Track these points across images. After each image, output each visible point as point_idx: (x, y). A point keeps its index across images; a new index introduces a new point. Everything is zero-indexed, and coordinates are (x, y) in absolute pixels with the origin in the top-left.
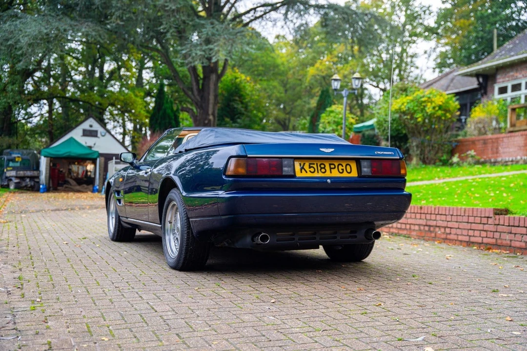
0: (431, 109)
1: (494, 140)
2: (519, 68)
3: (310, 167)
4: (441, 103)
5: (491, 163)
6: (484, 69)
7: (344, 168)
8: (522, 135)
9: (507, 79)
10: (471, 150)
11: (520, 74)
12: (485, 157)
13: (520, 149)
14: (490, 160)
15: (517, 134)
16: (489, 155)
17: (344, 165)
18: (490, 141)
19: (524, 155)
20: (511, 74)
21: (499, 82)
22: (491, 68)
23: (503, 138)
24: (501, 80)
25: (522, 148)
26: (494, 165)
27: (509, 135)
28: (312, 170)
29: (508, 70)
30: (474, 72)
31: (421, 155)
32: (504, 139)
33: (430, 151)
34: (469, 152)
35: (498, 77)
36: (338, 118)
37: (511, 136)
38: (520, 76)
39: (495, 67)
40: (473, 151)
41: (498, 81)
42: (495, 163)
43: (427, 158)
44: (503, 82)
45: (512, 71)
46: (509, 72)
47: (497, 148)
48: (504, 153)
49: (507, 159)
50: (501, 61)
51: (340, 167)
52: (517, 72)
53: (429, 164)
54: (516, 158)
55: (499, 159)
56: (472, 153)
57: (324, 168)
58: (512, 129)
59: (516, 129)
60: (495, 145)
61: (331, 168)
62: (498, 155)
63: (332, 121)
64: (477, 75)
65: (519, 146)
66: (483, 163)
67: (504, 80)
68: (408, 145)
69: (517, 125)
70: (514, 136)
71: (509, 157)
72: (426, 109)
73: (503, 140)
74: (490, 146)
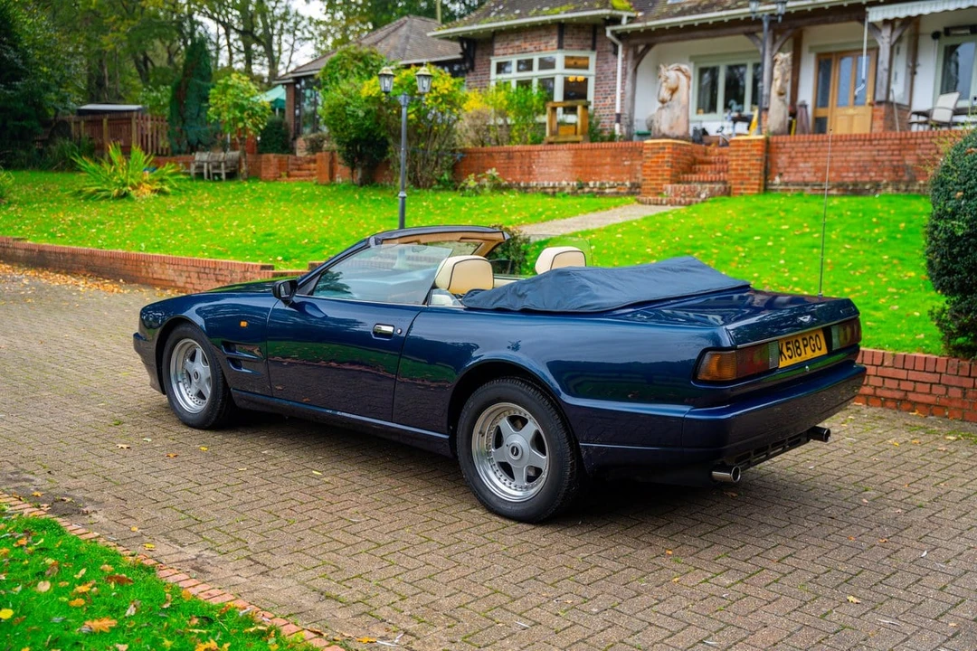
0: (430, 101)
1: (524, 154)
2: (529, 36)
3: (788, 349)
4: (446, 92)
5: (520, 189)
6: (477, 32)
7: (814, 342)
8: (569, 149)
9: (511, 51)
10: (491, 168)
11: (531, 45)
12: (510, 179)
13: (567, 170)
14: (519, 184)
15: (561, 146)
16: (517, 176)
17: (814, 337)
18: (519, 154)
19: (573, 180)
20: (517, 43)
21: (499, 55)
22: (486, 31)
23: (538, 151)
24: (501, 51)
25: (570, 169)
26: (526, 192)
27: (549, 147)
28: (790, 353)
29: (511, 37)
30: (460, 35)
31: (410, 172)
32: (541, 153)
33: (423, 168)
34: (489, 172)
35: (497, 46)
36: (243, 98)
37: (551, 150)
38: (530, 48)
39: (492, 30)
40: (494, 169)
41: (496, 51)
42: (525, 190)
43: (421, 177)
44: (504, 55)
45: (518, 40)
46: (512, 40)
47: (530, 167)
48: (541, 174)
49: (546, 184)
50: (504, 23)
51: (812, 342)
52: (525, 42)
53: (425, 187)
54: (559, 184)
55: (533, 183)
56: (493, 172)
57: (798, 348)
58: (552, 139)
59: (560, 140)
60: (527, 160)
61: (805, 346)
62: (531, 177)
63: (231, 103)
64: (461, 39)
65: (565, 166)
66: (508, 188)
67: (505, 51)
68: (389, 156)
69: (561, 133)
70: (556, 150)
71: (549, 180)
72: (424, 99)
73: (539, 155)
74: (517, 162)
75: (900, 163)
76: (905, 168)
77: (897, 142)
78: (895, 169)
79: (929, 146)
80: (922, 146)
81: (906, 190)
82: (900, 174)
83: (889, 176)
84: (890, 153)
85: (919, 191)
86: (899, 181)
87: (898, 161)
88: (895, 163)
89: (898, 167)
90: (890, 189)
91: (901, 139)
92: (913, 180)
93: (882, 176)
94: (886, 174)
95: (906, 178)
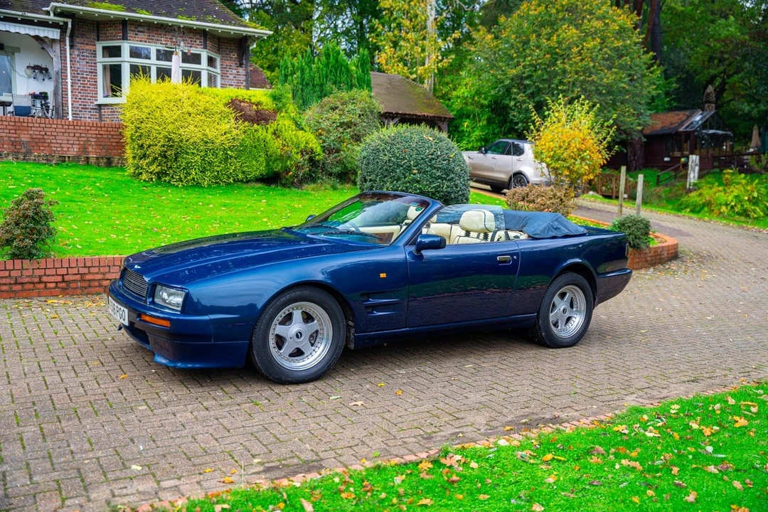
75: (17, 139)
76: (22, 143)
77: (13, 124)
78: (13, 144)
79: (39, 129)
80: (33, 129)
81: (24, 159)
82: (18, 147)
83: (9, 148)
84: (7, 131)
85: (35, 160)
86: (18, 153)
87: (15, 138)
88: (13, 139)
89: (16, 142)
90: (11, 158)
91: (15, 122)
92: (29, 152)
93: (3, 148)
94: (5, 146)
95: (23, 150)
